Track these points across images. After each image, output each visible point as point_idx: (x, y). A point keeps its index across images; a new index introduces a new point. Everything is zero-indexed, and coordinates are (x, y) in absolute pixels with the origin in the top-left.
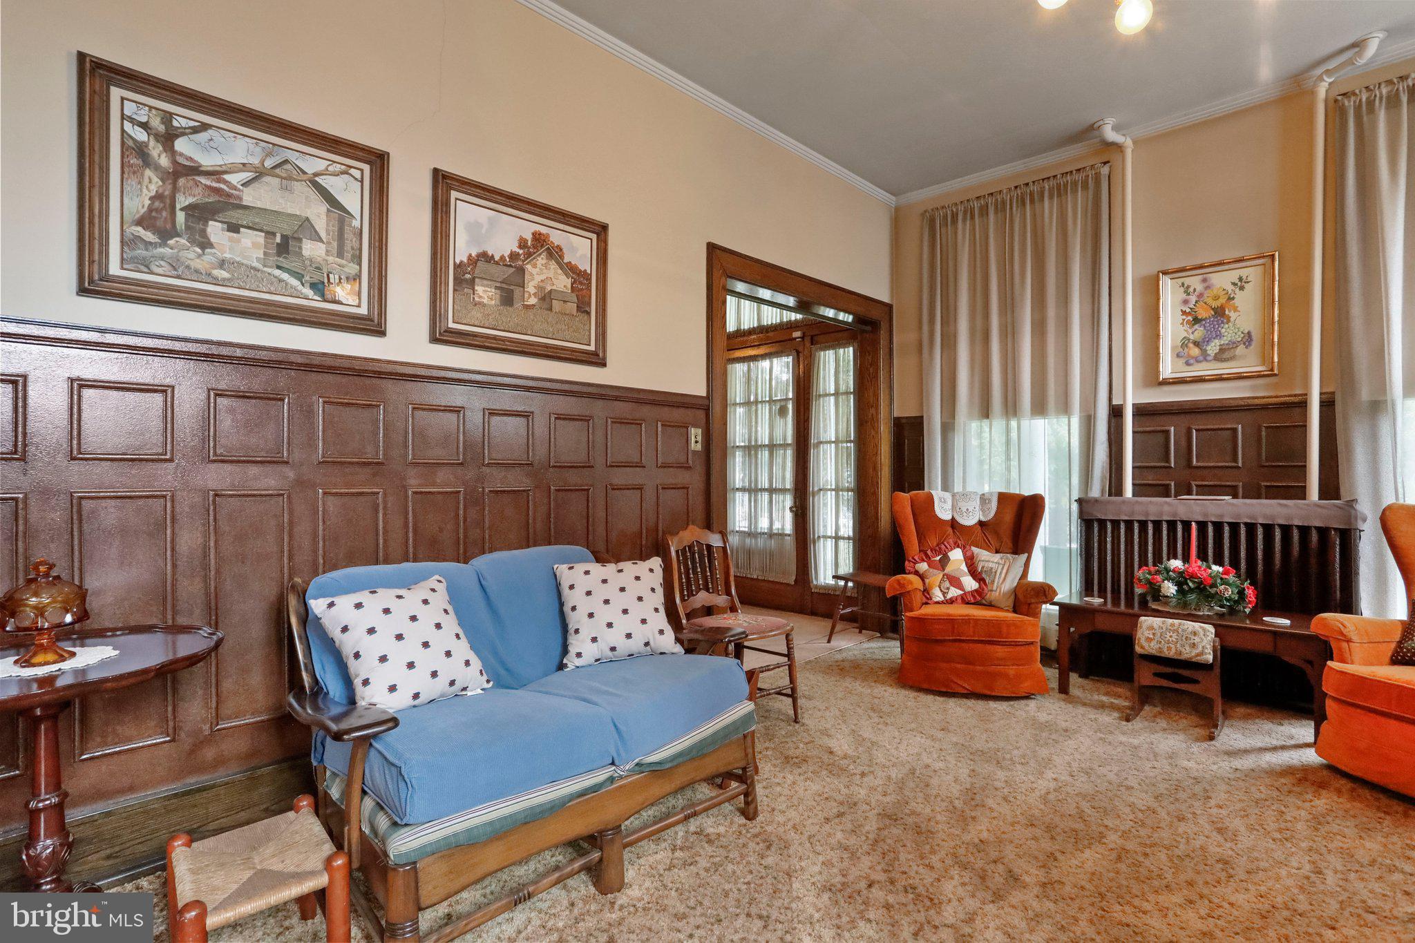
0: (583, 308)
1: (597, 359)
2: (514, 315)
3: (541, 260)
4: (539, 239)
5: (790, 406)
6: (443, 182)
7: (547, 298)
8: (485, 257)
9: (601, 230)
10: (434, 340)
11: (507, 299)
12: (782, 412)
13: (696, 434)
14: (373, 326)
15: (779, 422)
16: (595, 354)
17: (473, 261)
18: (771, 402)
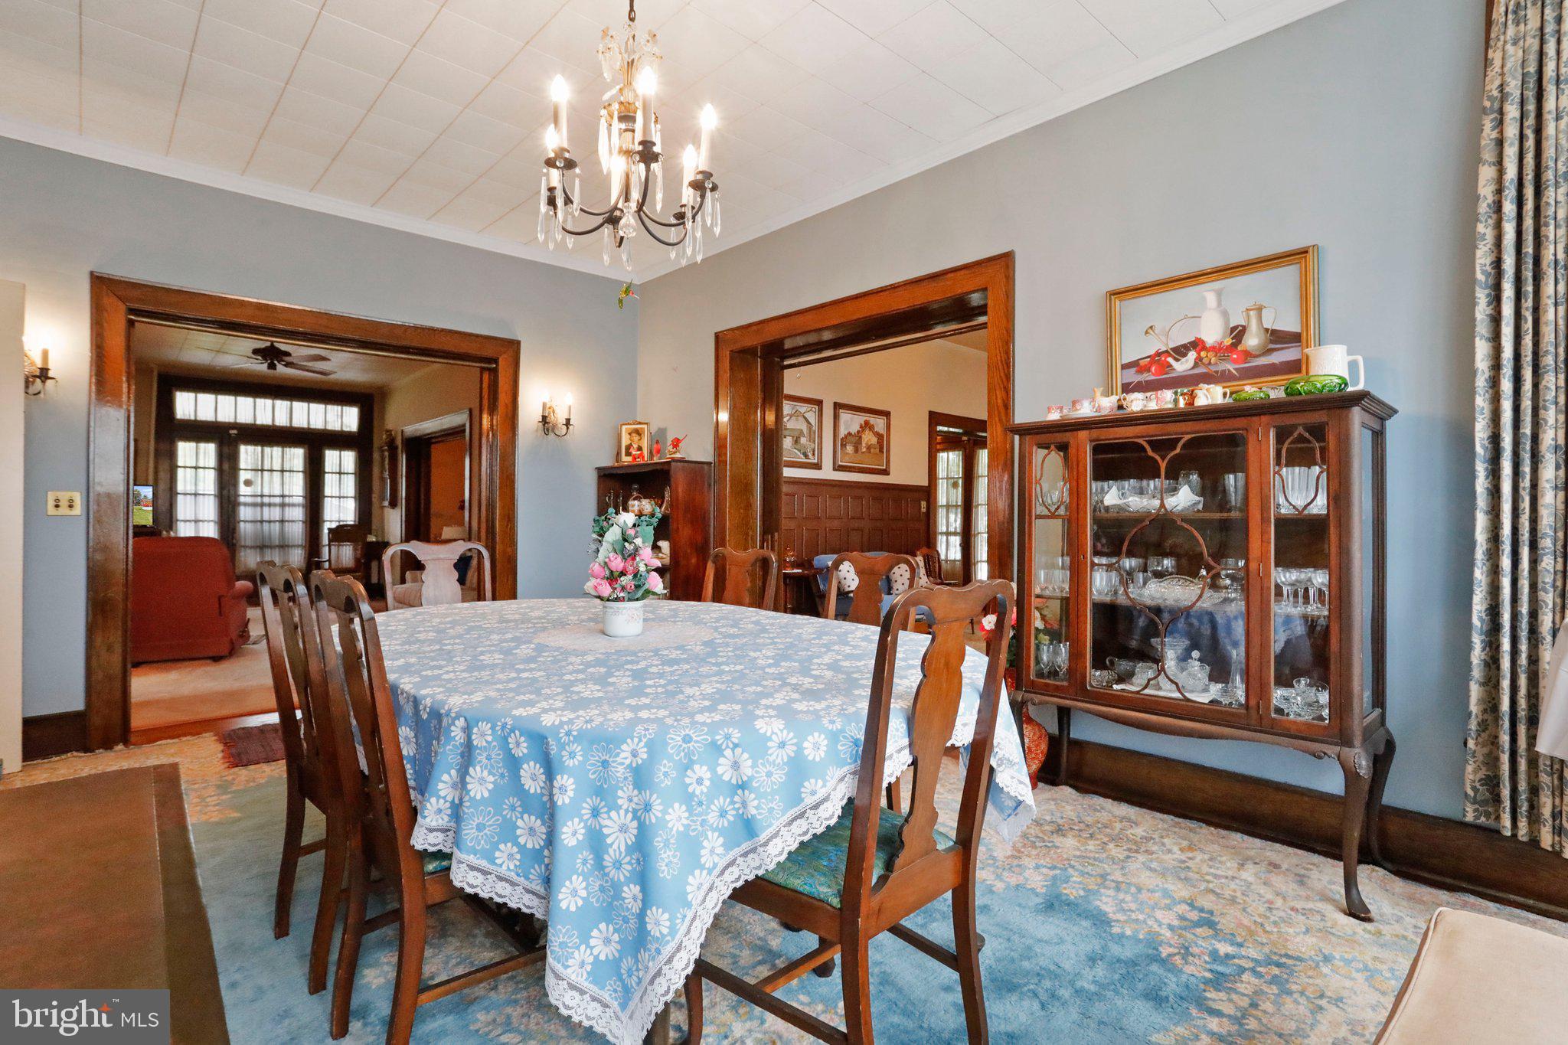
0: (881, 451)
1: (885, 472)
2: (859, 456)
3: (867, 432)
4: (867, 423)
5: (960, 481)
6: (837, 406)
7: (869, 448)
8: (849, 434)
9: (886, 414)
10: (834, 469)
11: (856, 450)
12: (955, 485)
13: (923, 504)
14: (818, 466)
15: (953, 491)
16: (885, 470)
17: (846, 436)
18: (947, 478)
